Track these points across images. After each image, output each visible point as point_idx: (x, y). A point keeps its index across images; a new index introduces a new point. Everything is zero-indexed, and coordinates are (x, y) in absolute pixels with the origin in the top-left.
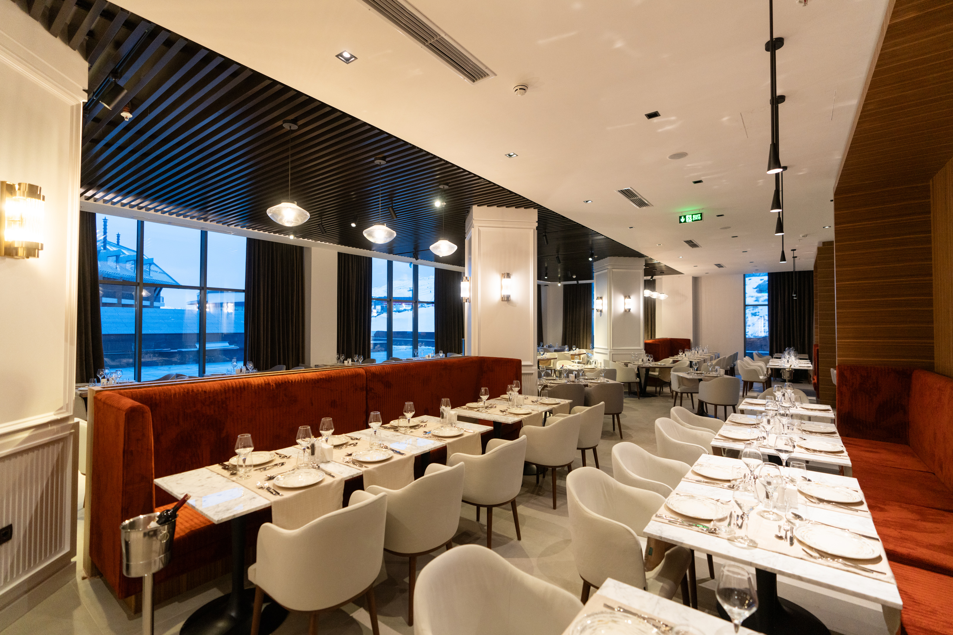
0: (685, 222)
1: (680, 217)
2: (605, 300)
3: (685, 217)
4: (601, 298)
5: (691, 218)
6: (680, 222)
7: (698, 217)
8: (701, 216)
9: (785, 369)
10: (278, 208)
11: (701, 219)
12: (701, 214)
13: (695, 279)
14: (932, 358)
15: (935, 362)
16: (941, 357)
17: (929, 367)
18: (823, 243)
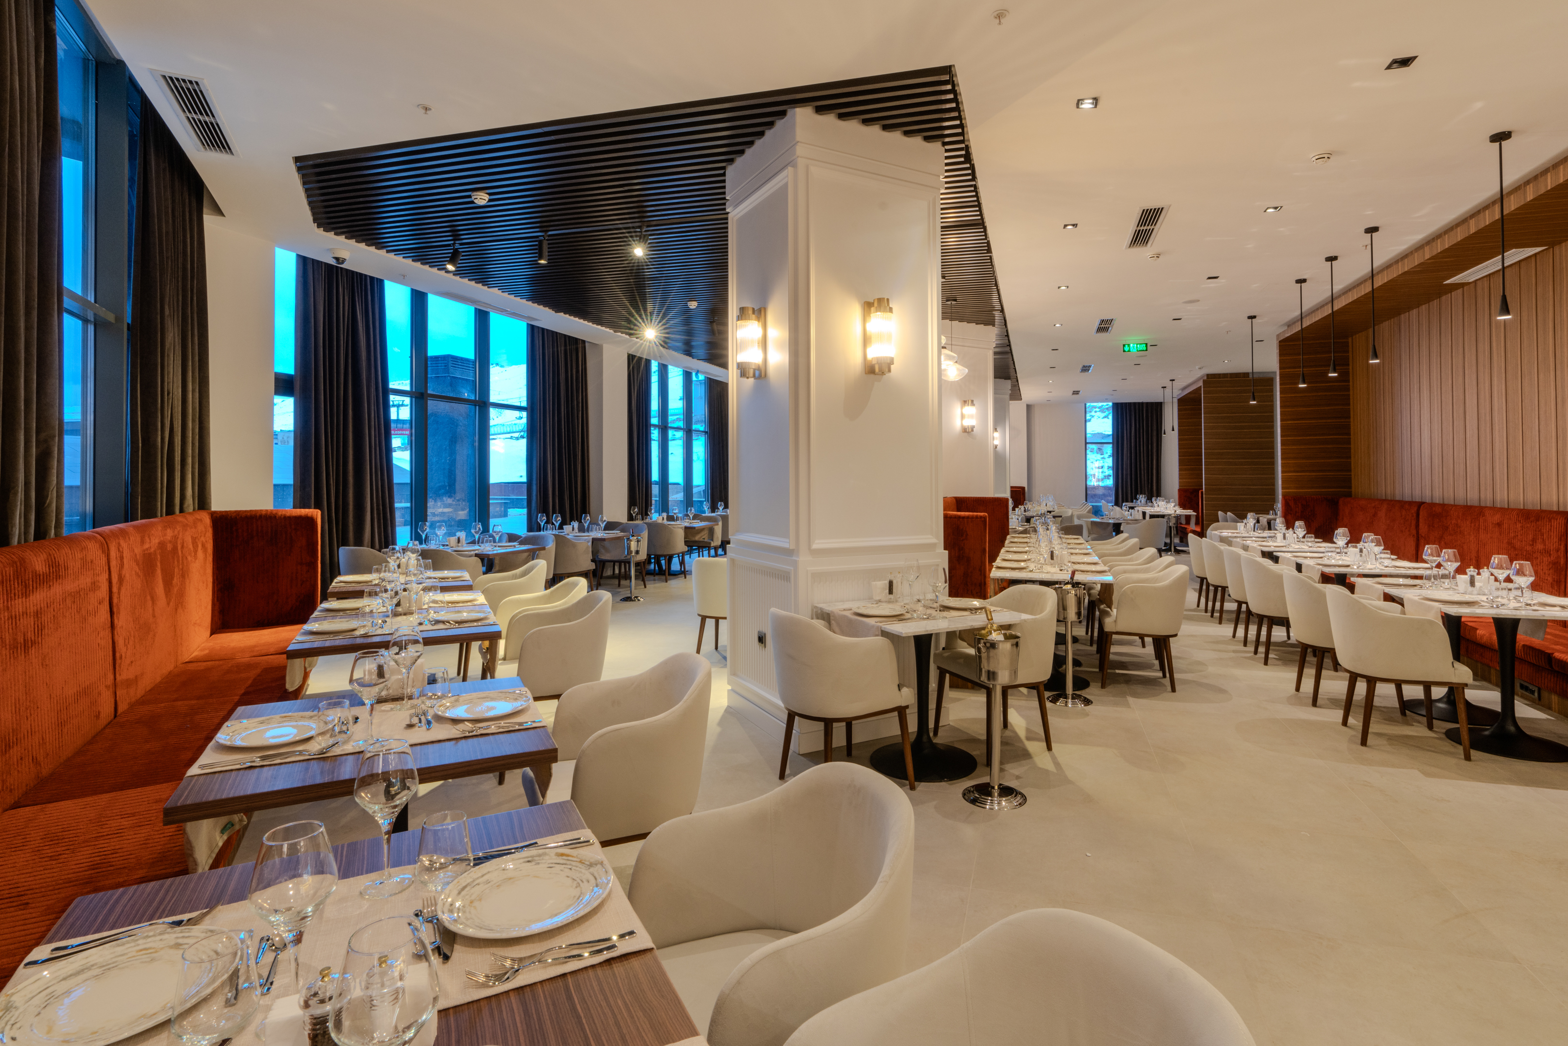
0: (1129, 351)
1: (1124, 345)
3: (1129, 345)
6: (1124, 351)
7: (1143, 347)
8: (1147, 346)
9: (1170, 515)
11: (1147, 350)
12: (1146, 344)
13: (1029, 407)
14: (1350, 487)
15: (1353, 490)
16: (1360, 486)
17: (1349, 495)
18: (1208, 375)
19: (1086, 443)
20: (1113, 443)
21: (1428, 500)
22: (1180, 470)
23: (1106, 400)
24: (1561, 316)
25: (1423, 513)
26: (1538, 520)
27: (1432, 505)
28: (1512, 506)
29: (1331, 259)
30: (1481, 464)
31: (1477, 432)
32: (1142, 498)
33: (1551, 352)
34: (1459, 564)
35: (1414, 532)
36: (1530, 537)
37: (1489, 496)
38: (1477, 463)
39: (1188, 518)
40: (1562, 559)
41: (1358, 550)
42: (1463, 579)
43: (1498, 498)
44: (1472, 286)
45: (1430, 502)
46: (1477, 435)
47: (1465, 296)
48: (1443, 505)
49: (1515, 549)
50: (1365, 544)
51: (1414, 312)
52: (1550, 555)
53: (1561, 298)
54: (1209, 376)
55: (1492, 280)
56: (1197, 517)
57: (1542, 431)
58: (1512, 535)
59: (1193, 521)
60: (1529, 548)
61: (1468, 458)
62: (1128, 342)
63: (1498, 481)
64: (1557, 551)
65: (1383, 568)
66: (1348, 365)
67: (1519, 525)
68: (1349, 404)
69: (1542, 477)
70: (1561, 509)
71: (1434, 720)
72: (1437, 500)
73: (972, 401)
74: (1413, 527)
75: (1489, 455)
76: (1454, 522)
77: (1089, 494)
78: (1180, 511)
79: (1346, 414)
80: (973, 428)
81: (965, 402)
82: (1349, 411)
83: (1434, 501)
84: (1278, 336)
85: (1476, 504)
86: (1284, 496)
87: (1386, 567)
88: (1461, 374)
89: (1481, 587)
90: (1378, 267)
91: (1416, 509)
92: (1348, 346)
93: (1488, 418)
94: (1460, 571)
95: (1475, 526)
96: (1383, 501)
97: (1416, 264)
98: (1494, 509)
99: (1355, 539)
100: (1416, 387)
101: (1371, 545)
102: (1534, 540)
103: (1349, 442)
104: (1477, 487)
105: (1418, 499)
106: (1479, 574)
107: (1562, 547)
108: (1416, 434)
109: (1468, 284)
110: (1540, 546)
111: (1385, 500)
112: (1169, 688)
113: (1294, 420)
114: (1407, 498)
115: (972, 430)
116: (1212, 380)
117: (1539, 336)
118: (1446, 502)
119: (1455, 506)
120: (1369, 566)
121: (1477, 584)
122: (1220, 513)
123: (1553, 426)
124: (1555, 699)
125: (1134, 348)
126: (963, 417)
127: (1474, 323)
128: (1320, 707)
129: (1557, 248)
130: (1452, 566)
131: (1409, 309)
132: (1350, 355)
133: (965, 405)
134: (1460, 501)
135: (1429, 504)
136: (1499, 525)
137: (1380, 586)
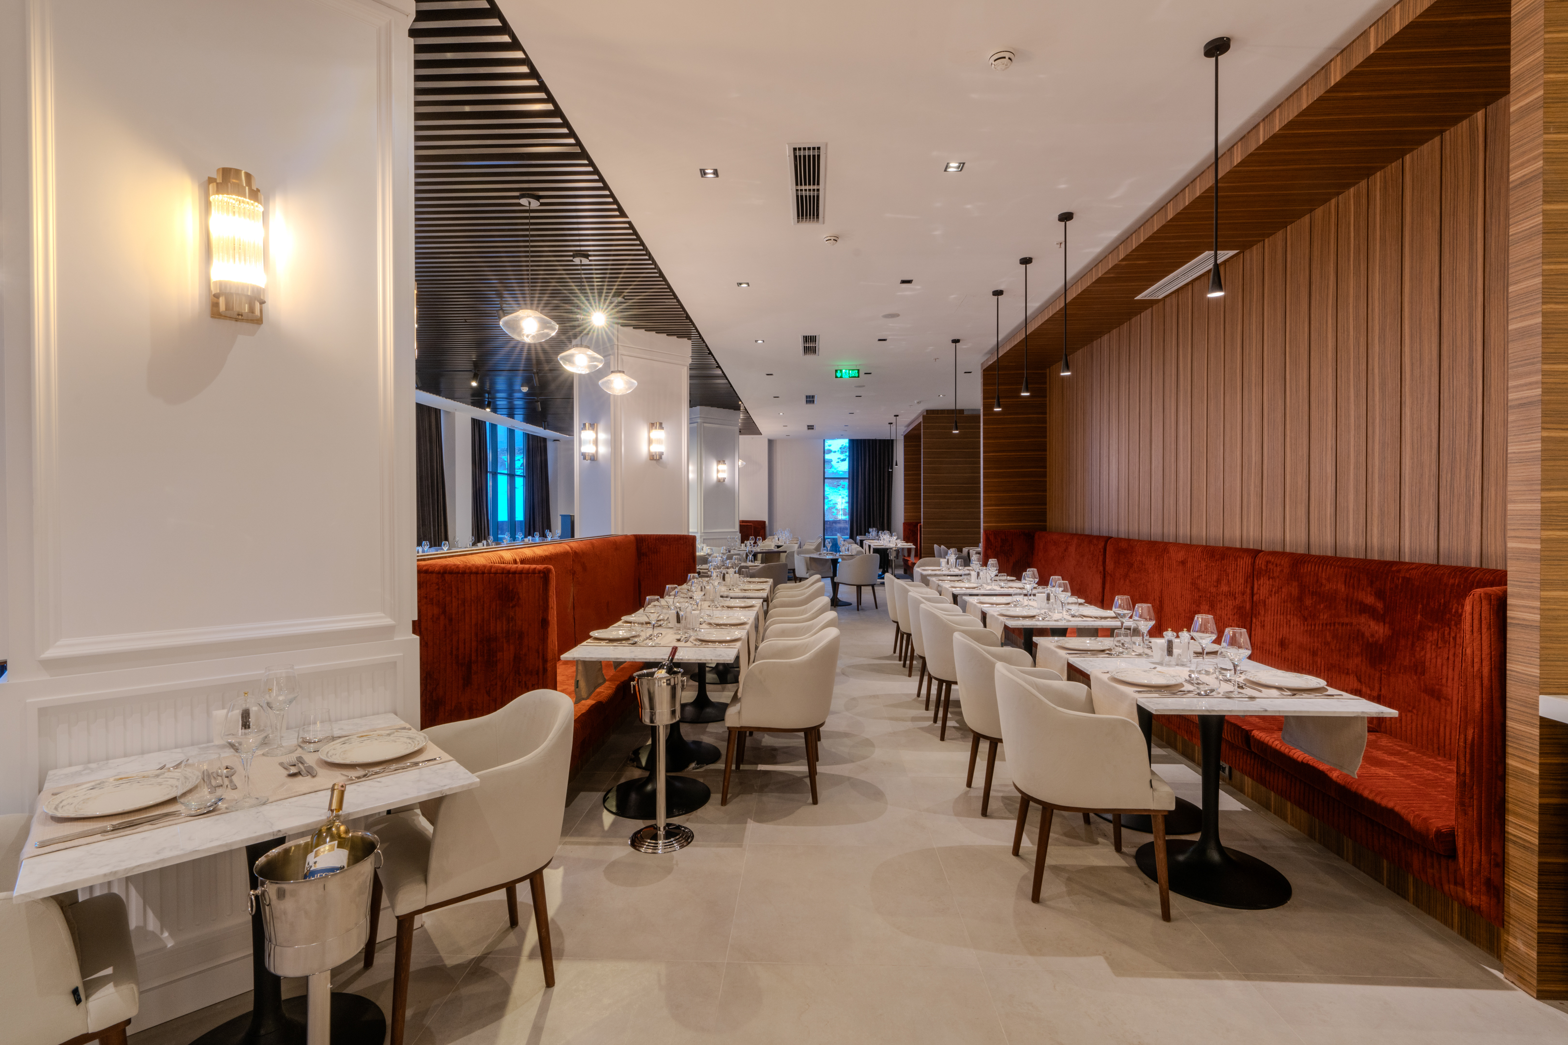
0: (841, 377)
1: (836, 371)
3: (841, 371)
7: (855, 373)
8: (858, 373)
9: (891, 548)
10: (516, 317)
11: (858, 377)
12: (858, 370)
13: (771, 442)
14: (1045, 521)
15: (1048, 524)
16: (1054, 520)
17: (1044, 529)
18: (927, 411)
19: (824, 478)
20: (849, 478)
21: (1114, 535)
22: (905, 504)
23: (842, 437)
24: (1250, 329)
25: (1110, 549)
26: (1223, 559)
27: (1119, 540)
28: (1194, 542)
29: (1026, 261)
30: (1165, 497)
31: (1162, 462)
32: (873, 532)
33: (1238, 371)
34: (1154, 622)
35: (1101, 568)
36: (1215, 577)
37: (1172, 530)
38: (1161, 495)
39: (909, 550)
40: (1248, 604)
41: (1045, 595)
42: (1159, 643)
43: (1181, 532)
44: (1161, 303)
45: (1116, 536)
46: (1162, 465)
47: (1154, 316)
48: (1129, 540)
49: (1199, 590)
50: (1053, 589)
51: (1106, 337)
52: (1235, 598)
53: (1250, 309)
54: (929, 412)
55: (1180, 295)
56: (916, 549)
57: (1227, 460)
58: (1196, 574)
59: (913, 553)
60: (1213, 590)
61: (1153, 490)
62: (840, 368)
63: (1182, 512)
64: (1243, 594)
65: (1069, 618)
66: (1046, 397)
67: (1203, 564)
68: (1045, 437)
69: (1225, 510)
70: (1244, 546)
71: (1122, 829)
72: (1122, 535)
73: (661, 424)
74: (1101, 563)
75: (1173, 486)
76: (1139, 558)
77: (828, 526)
78: (902, 544)
79: (1043, 448)
80: (661, 454)
81: (652, 425)
82: (1045, 444)
83: (1120, 537)
84: (982, 364)
85: (1159, 539)
86: (985, 531)
87: (1073, 616)
88: (1148, 400)
89: (1179, 655)
90: (1073, 278)
91: (1103, 544)
92: (1046, 378)
93: (1173, 446)
94: (1156, 632)
95: (1159, 563)
96: (1073, 535)
97: (1110, 267)
98: (1176, 544)
99: (1043, 581)
100: (1106, 416)
101: (1058, 589)
102: (1219, 581)
103: (1045, 475)
104: (1160, 522)
105: (1105, 534)
106: (1178, 637)
107: (1248, 591)
108: (1105, 466)
109: (1157, 301)
110: (1224, 588)
111: (1076, 534)
112: (810, 800)
113: (993, 452)
114: (1096, 533)
115: (661, 458)
116: (931, 416)
117: (1226, 352)
118: (1131, 537)
119: (1139, 541)
120: (1056, 616)
121: (1176, 651)
122: (935, 546)
123: (1239, 453)
124: (1248, 781)
125: (846, 373)
126: (650, 442)
127: (1162, 344)
128: (991, 817)
129: (1247, 253)
130: (1145, 626)
131: (1100, 334)
132: (1048, 386)
133: (652, 429)
134: (1144, 537)
135: (1115, 538)
136: (1183, 563)
137: (1063, 653)
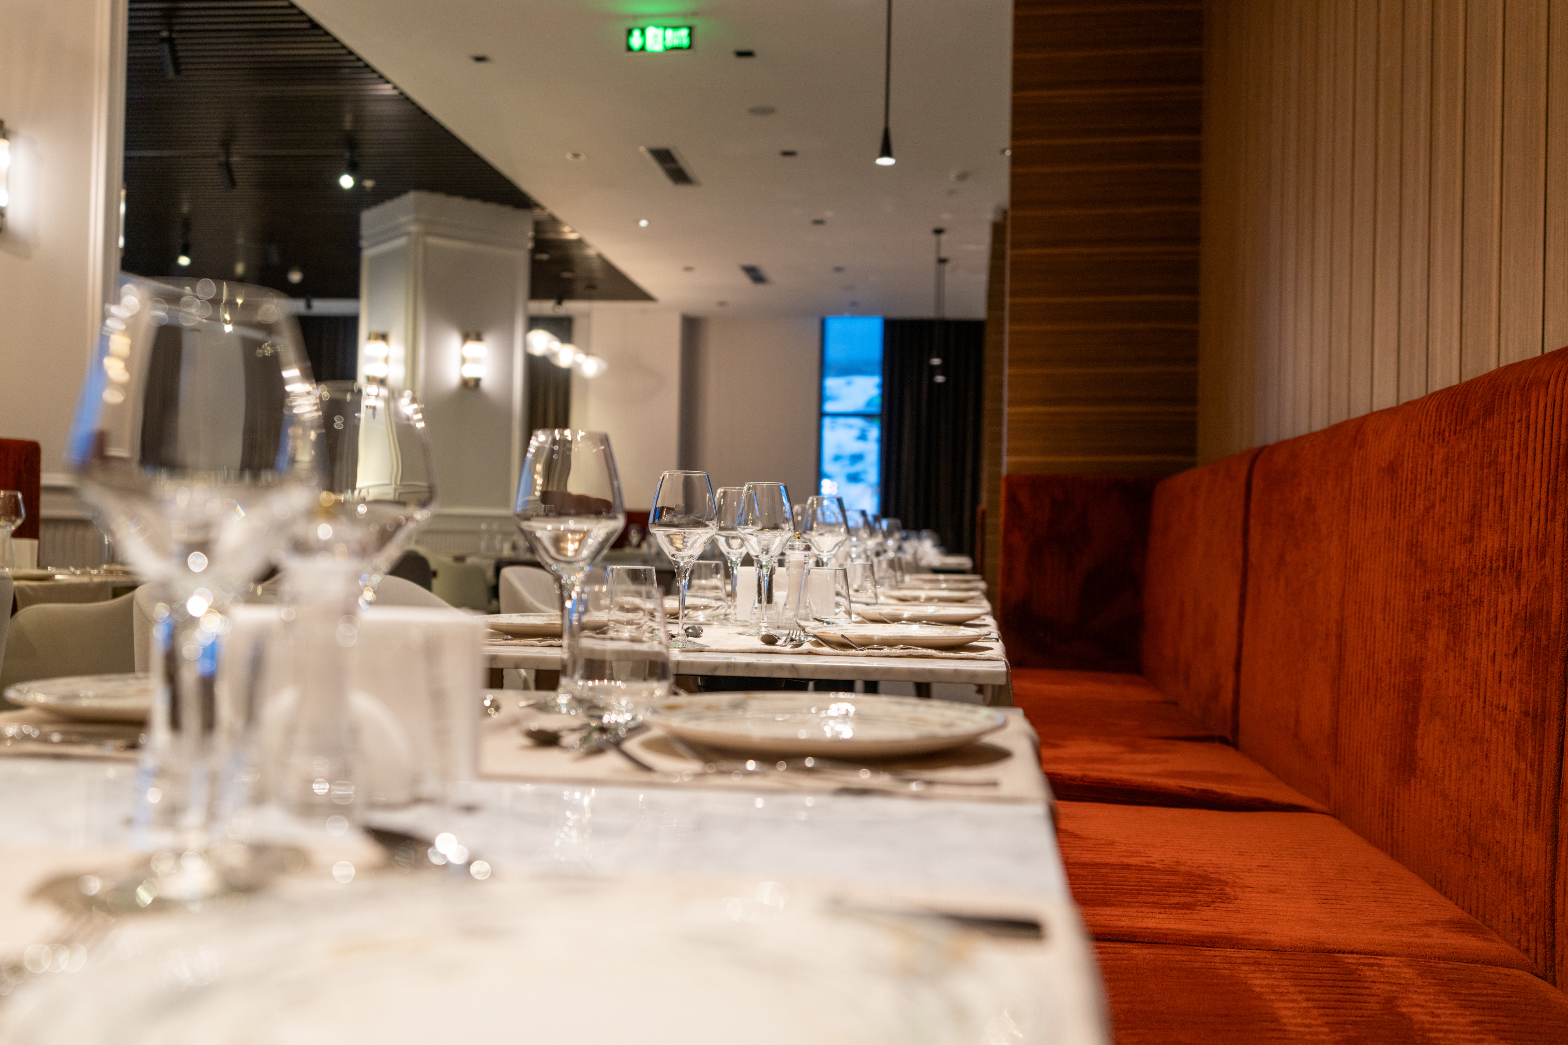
1: (630, 32)
2: (396, 349)
3: (642, 31)
4: (384, 337)
5: (660, 39)
6: (629, 49)
7: (682, 38)
12: (691, 29)
13: (691, 323)
14: (1193, 450)
16: (1207, 441)
86: (1008, 478)
125: (654, 38)
